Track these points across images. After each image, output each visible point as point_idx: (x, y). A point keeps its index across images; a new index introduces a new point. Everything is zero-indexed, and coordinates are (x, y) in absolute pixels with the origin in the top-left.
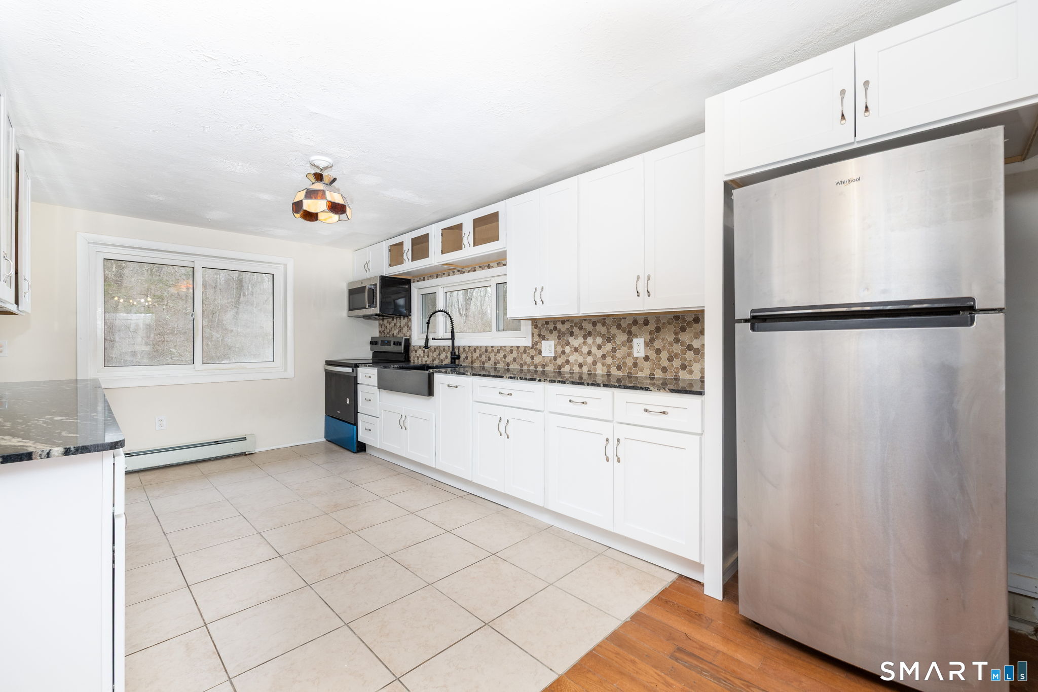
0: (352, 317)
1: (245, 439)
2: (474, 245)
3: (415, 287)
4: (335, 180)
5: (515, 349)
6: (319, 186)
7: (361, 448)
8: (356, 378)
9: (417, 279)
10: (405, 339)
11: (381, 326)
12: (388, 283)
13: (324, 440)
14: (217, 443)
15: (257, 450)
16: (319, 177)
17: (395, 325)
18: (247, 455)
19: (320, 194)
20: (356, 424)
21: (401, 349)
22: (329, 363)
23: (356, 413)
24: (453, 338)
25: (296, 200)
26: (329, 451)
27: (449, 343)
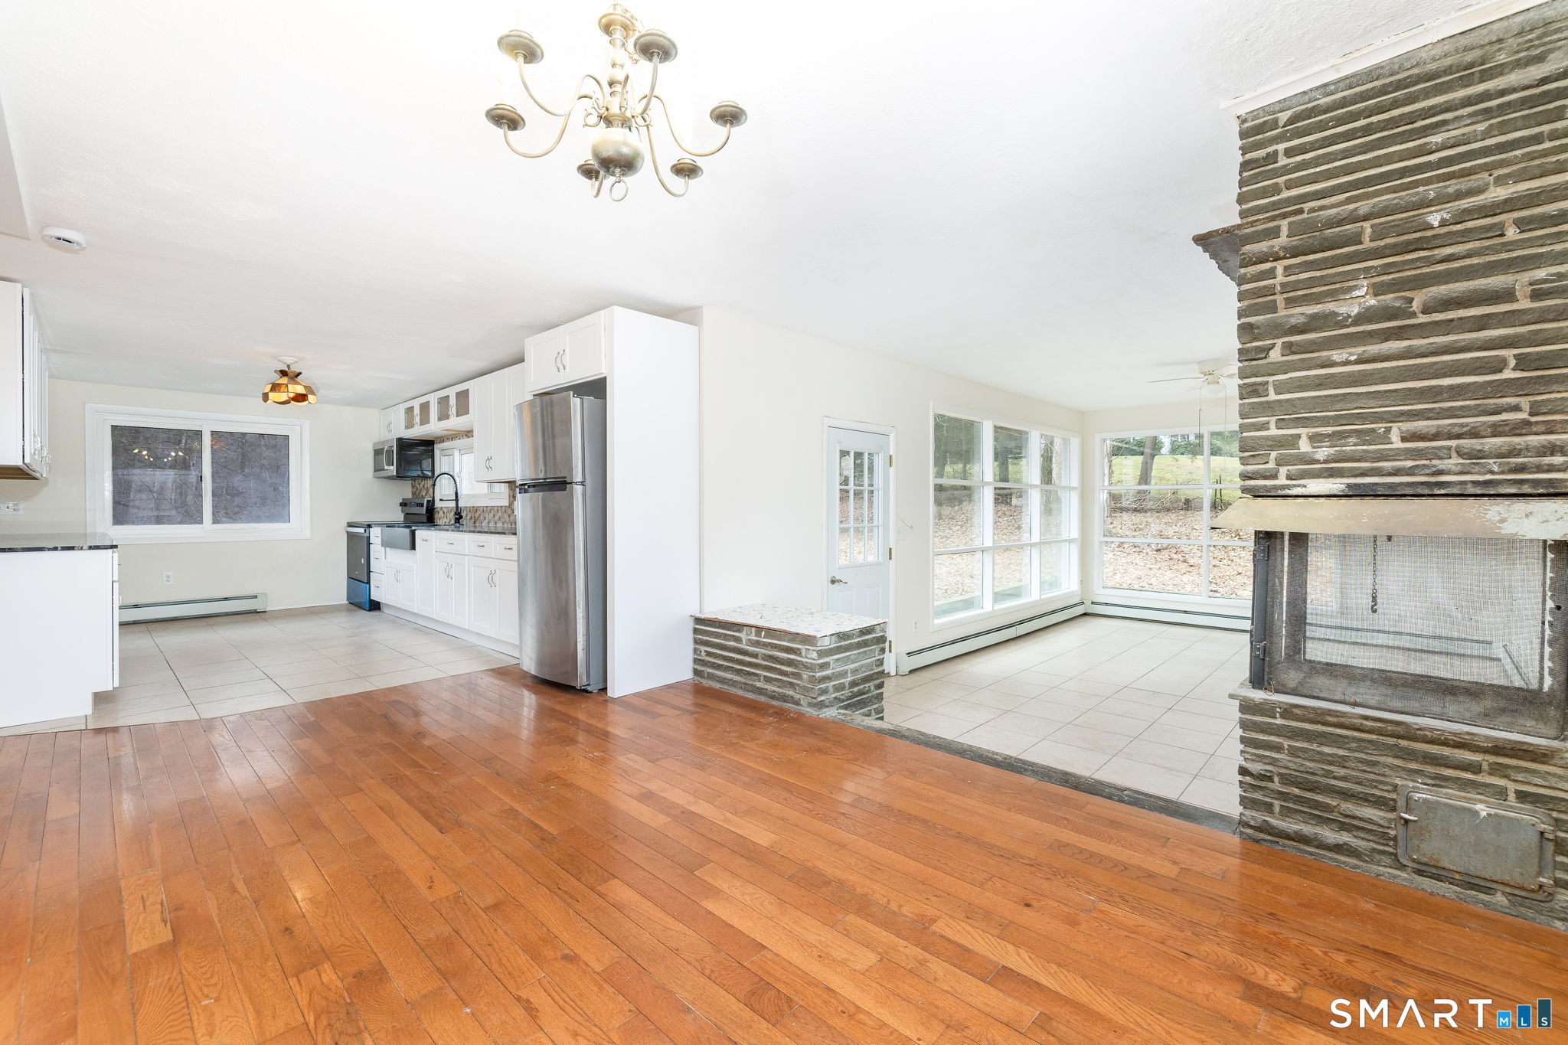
0: (378, 478)
1: (256, 597)
2: (457, 416)
3: (438, 449)
4: (300, 374)
5: (500, 508)
6: (285, 380)
7: (375, 606)
8: (369, 538)
9: (439, 441)
10: (428, 501)
11: (413, 487)
12: (404, 445)
13: (347, 602)
14: (226, 599)
15: (268, 609)
16: (283, 373)
17: (423, 486)
18: (258, 612)
19: (283, 387)
20: (369, 582)
21: (423, 510)
22: (350, 525)
23: (369, 572)
24: (457, 500)
25: (265, 392)
26: (349, 610)
27: (453, 504)
